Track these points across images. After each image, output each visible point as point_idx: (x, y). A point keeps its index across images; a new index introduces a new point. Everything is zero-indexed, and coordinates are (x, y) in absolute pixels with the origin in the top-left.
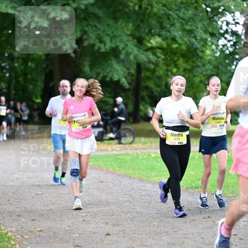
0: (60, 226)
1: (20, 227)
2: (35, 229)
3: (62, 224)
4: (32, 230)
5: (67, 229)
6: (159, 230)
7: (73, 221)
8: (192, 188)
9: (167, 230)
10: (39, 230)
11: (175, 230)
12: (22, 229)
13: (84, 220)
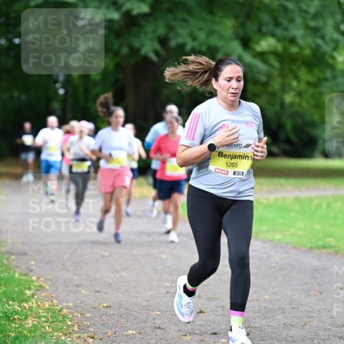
0: (135, 300)
1: (79, 302)
2: (100, 304)
3: (137, 297)
4: (96, 305)
5: (144, 304)
6: (271, 306)
7: (152, 293)
8: (318, 248)
9: (283, 306)
10: (105, 305)
11: (294, 306)
12: (82, 305)
13: (168, 293)
